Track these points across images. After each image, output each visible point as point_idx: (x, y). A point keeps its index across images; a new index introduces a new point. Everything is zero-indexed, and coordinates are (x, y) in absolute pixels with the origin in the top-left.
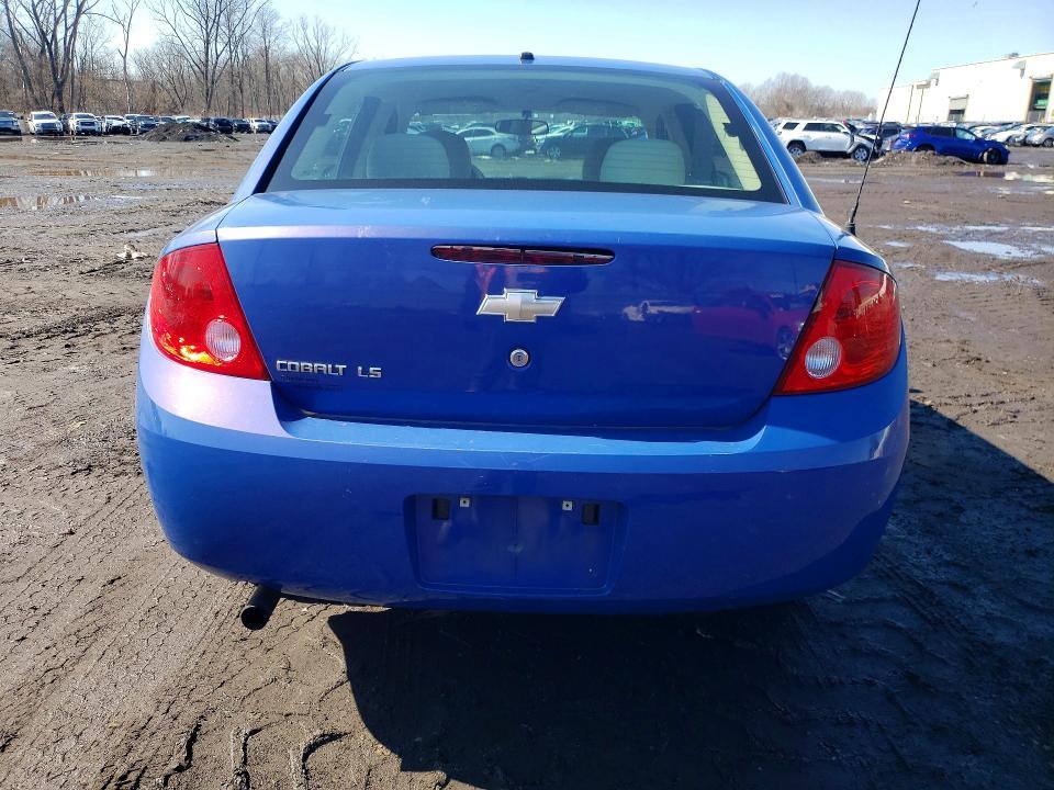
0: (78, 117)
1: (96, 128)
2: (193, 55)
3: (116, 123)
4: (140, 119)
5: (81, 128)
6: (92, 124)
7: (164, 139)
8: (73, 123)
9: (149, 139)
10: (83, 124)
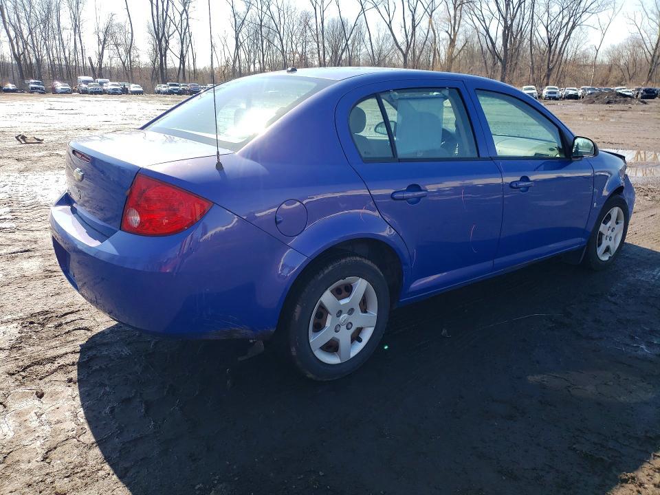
0: (548, 89)
1: (556, 95)
2: (648, 45)
3: (571, 92)
4: (589, 89)
5: (548, 95)
6: (555, 93)
7: (593, 102)
8: (545, 92)
9: (584, 103)
10: (550, 93)
